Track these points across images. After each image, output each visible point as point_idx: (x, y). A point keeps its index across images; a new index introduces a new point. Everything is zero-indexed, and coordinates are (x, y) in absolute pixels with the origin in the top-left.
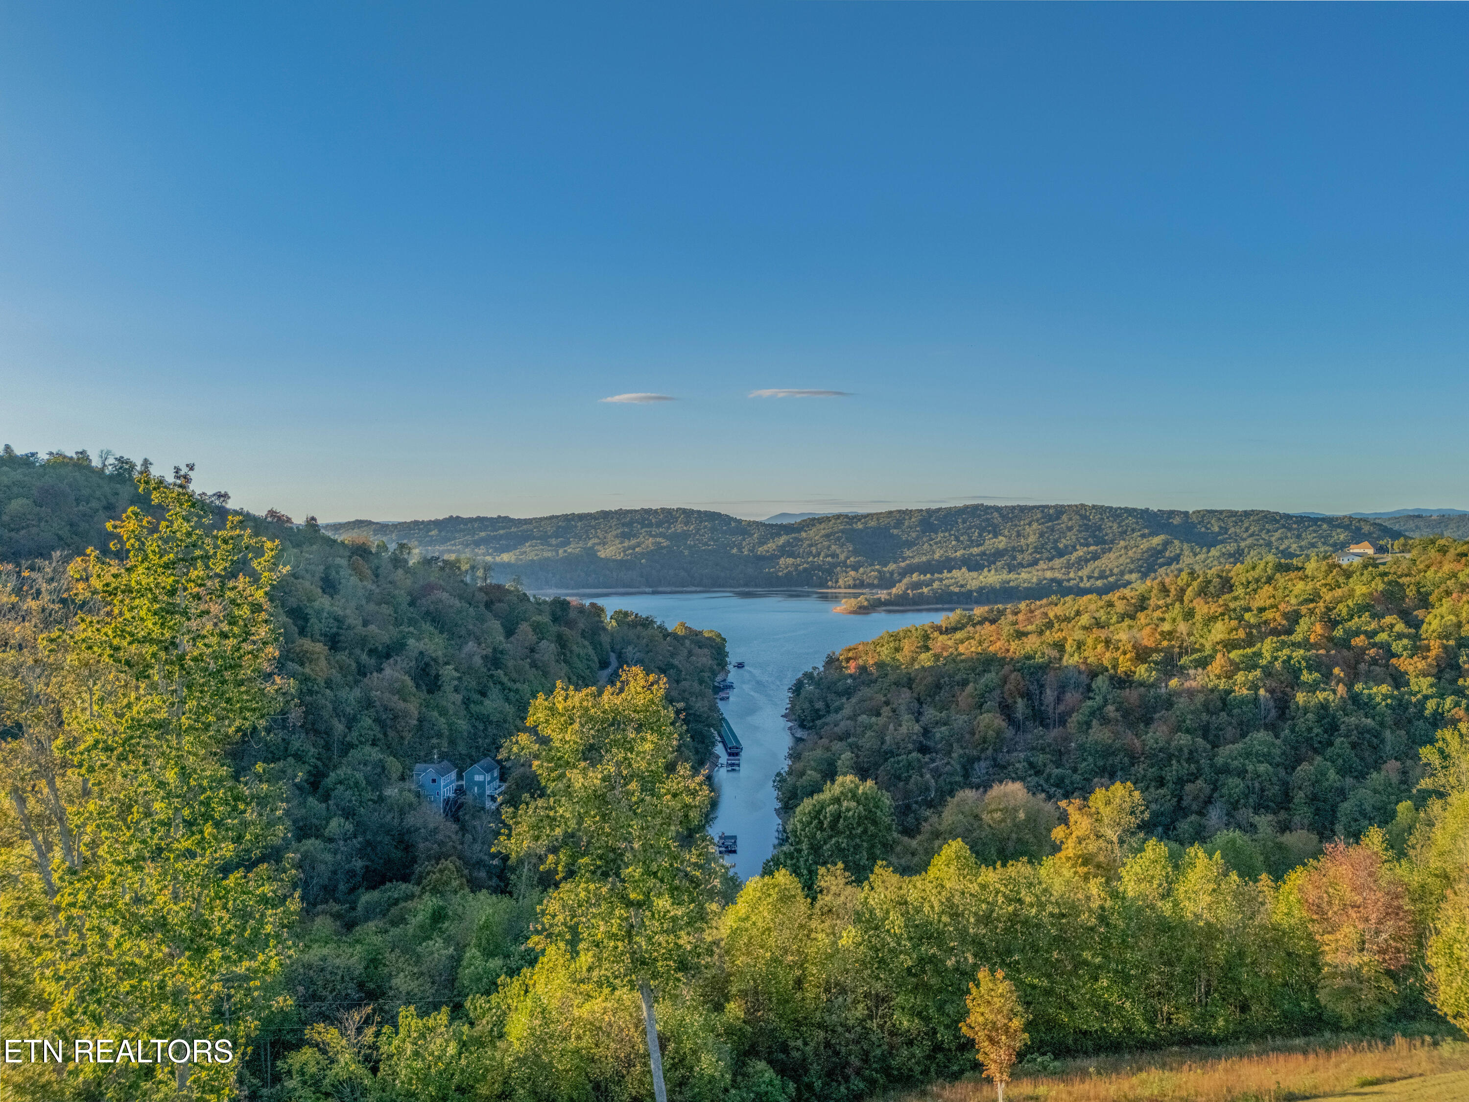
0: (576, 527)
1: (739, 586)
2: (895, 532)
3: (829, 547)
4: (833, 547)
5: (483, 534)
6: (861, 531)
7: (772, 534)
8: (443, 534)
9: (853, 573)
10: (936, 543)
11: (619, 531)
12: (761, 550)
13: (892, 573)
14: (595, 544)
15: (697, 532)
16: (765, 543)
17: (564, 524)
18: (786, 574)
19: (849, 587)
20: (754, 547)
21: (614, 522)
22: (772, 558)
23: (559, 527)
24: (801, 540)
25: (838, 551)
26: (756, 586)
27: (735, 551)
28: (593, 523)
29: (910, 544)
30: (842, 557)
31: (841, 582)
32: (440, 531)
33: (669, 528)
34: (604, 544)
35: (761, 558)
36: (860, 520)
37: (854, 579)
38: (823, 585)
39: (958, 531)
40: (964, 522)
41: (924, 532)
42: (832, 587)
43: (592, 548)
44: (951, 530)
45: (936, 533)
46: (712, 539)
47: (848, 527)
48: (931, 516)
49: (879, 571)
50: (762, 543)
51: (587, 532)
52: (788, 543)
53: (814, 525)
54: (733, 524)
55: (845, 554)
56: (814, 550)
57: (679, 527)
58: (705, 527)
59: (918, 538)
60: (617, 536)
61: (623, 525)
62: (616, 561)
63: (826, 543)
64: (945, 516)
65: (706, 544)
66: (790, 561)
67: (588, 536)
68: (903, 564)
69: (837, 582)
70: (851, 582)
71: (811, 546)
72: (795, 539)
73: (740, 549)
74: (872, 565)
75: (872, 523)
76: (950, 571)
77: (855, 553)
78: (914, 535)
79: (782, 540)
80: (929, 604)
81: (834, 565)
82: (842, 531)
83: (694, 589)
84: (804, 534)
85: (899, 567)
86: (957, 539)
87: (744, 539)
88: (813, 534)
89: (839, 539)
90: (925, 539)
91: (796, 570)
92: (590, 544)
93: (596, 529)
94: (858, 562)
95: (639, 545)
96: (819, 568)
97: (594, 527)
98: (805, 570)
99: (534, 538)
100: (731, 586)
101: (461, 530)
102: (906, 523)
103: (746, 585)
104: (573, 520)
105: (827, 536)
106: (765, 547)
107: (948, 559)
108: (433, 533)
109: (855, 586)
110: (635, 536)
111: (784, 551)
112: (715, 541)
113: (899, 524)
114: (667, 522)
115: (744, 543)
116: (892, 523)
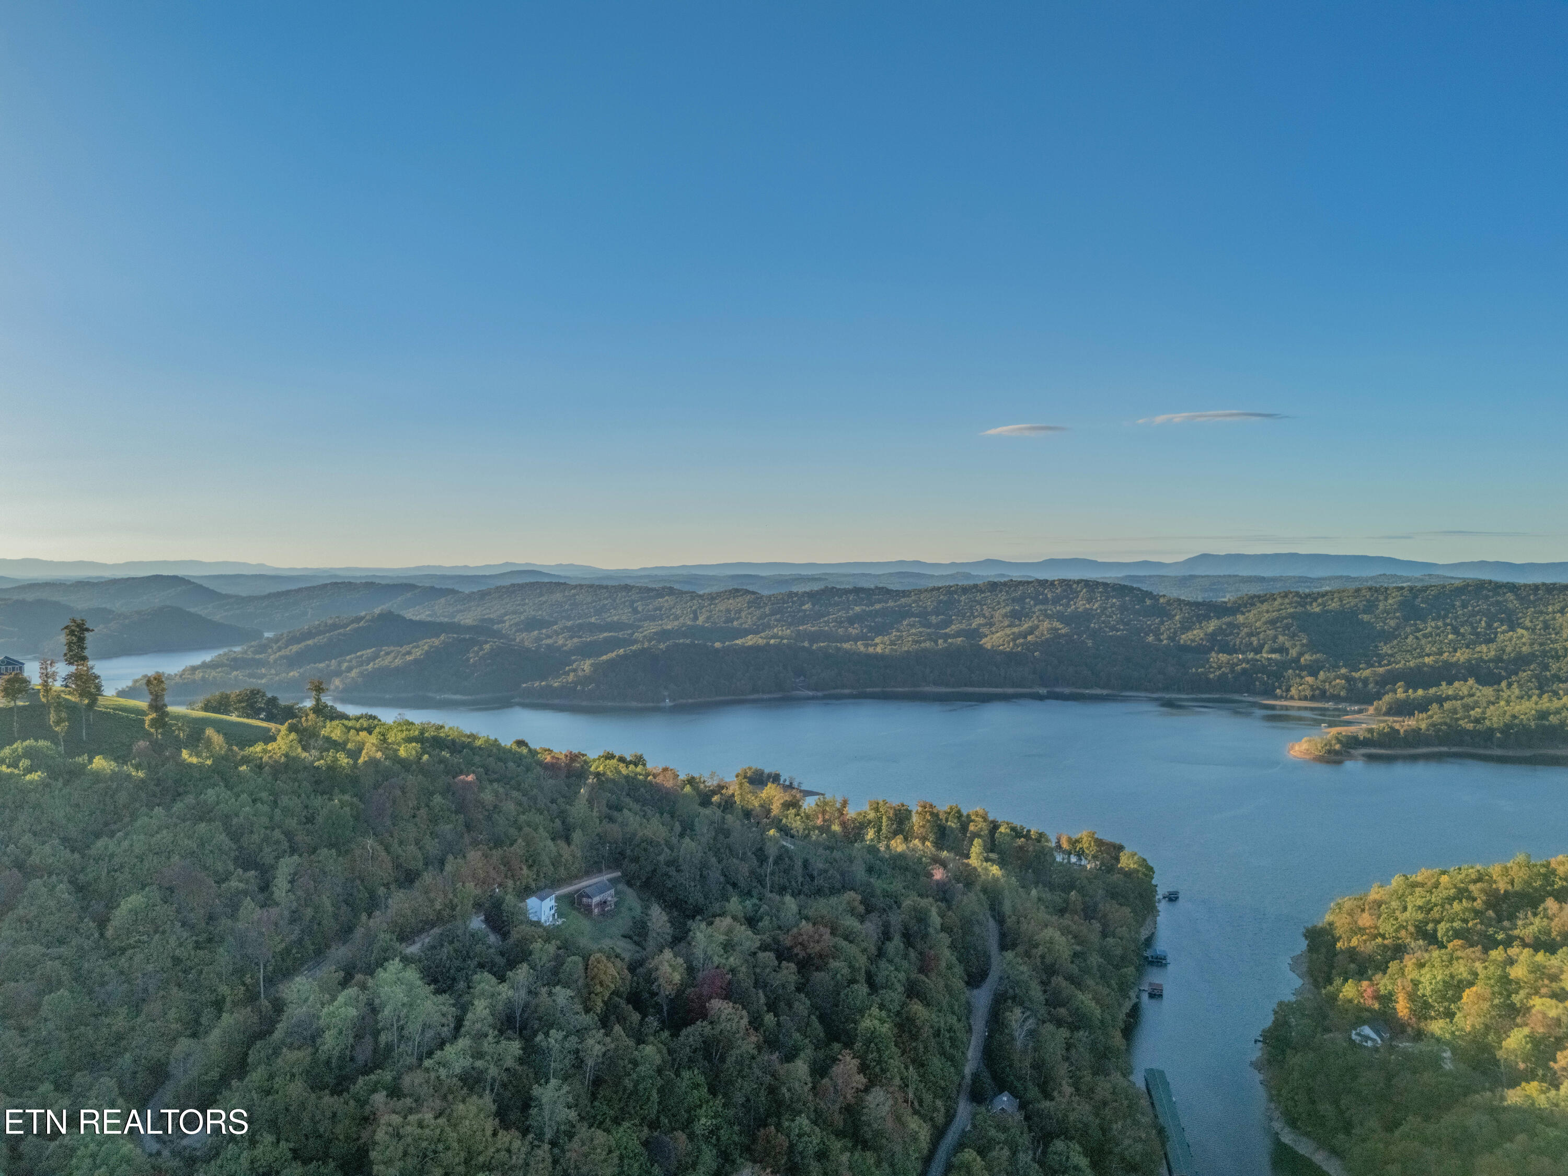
0: (959, 601)
1: (1157, 690)
2: (1366, 617)
3: (1276, 637)
4: (1281, 638)
5: (858, 609)
6: (1318, 615)
7: (1198, 616)
8: (817, 607)
9: (1310, 679)
10: (1425, 636)
11: (1008, 609)
12: (1184, 638)
13: (1365, 681)
14: (980, 625)
15: (1102, 612)
16: (1189, 629)
17: (945, 598)
18: (1220, 677)
19: (1305, 698)
20: (1175, 633)
21: (1003, 596)
22: (1201, 651)
23: (940, 602)
24: (1238, 626)
25: (1288, 644)
26: (1179, 691)
27: (1150, 638)
28: (979, 597)
29: (1387, 637)
30: (1293, 653)
31: (1293, 691)
32: (814, 605)
33: (1068, 605)
34: (991, 625)
35: (1185, 649)
36: (1315, 600)
37: (1312, 688)
38: (1269, 692)
39: (1456, 618)
40: (1464, 606)
41: (1406, 619)
42: (1281, 697)
43: (976, 630)
44: (1446, 617)
45: (1424, 621)
46: (1121, 621)
47: (1299, 609)
48: (1415, 597)
49: (1348, 679)
50: (1185, 628)
51: (971, 608)
52: (1219, 631)
53: (1253, 605)
54: (1148, 602)
55: (1297, 649)
56: (1255, 641)
57: (1081, 605)
58: (1113, 605)
59: (1398, 627)
60: (1005, 616)
61: (1014, 600)
62: (1002, 653)
63: (1271, 633)
64: (1436, 597)
65: (1113, 628)
66: (1224, 657)
67: (972, 613)
68: (1381, 670)
69: (1288, 690)
70: (1308, 693)
71: (1250, 635)
72: (1230, 624)
73: (1157, 635)
74: (1336, 667)
75: (1334, 605)
76: (1450, 683)
77: (1312, 647)
78: (1392, 623)
79: (1212, 625)
80: (1428, 744)
81: (1283, 666)
82: (1292, 616)
83: (1098, 691)
84: (1241, 618)
85: (1375, 674)
86: (1456, 631)
87: (1162, 623)
88: (1254, 618)
89: (1288, 627)
90: (1408, 630)
91: (1232, 671)
92: (974, 626)
93: (982, 605)
94: (1317, 661)
95: (1031, 631)
96: (1263, 669)
97: (979, 603)
98: (1244, 671)
99: (913, 615)
100: (1146, 690)
101: (836, 604)
102: (1381, 606)
103: (1166, 689)
104: (956, 592)
105: (1272, 622)
106: (1190, 635)
107: (1448, 665)
108: (806, 607)
109: (1313, 698)
110: (1028, 616)
111: (1218, 642)
112: (1125, 624)
113: (1370, 607)
114: (1067, 597)
115: (1163, 628)
116: (1361, 606)
